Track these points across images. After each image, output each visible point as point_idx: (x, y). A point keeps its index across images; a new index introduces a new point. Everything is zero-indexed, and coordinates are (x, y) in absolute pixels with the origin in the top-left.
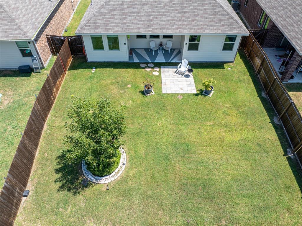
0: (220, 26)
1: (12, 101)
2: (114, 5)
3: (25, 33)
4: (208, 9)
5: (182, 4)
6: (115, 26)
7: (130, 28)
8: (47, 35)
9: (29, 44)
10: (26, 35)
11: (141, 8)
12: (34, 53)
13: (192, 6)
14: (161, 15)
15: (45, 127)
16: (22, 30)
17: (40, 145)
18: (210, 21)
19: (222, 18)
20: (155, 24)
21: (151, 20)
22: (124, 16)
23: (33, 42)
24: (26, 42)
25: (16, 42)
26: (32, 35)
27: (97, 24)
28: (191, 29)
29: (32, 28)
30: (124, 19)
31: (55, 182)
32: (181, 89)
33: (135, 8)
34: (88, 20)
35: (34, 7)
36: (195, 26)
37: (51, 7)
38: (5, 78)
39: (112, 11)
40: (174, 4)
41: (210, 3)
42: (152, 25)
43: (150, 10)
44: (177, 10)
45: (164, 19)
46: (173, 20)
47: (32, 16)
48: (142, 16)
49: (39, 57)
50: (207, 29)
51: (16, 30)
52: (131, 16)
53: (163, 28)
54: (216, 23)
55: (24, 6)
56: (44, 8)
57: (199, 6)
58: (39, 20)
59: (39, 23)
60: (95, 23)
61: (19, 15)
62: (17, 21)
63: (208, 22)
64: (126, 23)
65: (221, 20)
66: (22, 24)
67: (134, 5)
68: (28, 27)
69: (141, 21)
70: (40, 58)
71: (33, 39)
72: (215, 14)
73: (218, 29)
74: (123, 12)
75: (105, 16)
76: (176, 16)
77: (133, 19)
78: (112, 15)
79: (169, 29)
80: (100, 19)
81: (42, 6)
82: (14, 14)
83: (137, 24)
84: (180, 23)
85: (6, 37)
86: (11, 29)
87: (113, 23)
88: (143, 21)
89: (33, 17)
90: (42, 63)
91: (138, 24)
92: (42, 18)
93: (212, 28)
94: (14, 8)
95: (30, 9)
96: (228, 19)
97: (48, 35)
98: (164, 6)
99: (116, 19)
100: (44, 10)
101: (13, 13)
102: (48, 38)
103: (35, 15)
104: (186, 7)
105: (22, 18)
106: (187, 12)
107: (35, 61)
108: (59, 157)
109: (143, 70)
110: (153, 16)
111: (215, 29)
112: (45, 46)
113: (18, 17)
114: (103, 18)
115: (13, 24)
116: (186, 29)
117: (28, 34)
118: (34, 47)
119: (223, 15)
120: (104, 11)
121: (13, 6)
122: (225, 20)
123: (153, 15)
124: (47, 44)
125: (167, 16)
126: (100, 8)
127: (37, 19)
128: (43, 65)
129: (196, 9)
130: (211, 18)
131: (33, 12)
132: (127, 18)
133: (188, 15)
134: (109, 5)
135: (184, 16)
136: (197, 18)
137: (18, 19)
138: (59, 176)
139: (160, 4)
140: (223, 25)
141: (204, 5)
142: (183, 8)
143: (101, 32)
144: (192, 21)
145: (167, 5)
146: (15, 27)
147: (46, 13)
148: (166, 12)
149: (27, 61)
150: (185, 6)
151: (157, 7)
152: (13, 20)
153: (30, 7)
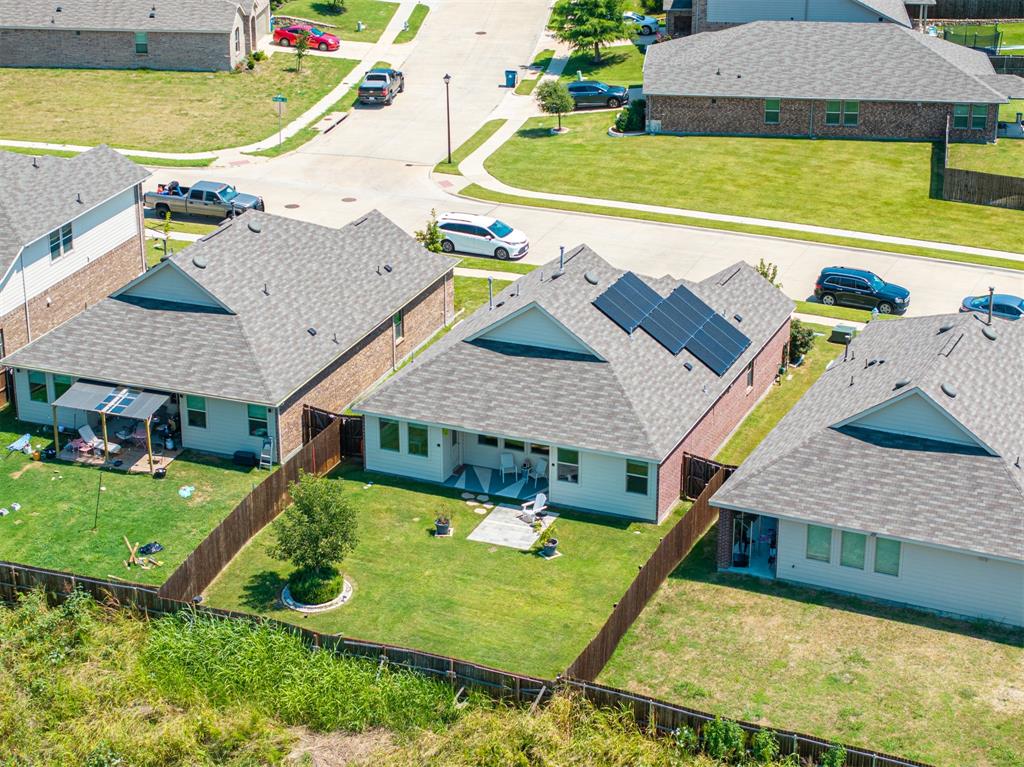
0: (611, 439)
1: (208, 499)
2: (436, 372)
3: (269, 394)
4: (602, 405)
5: (557, 389)
6: (423, 408)
7: (449, 416)
8: (305, 406)
9: (268, 414)
10: (270, 397)
11: (481, 386)
12: (271, 431)
13: (574, 394)
14: (512, 402)
15: (249, 543)
16: (266, 387)
17: (233, 560)
18: (596, 428)
19: (621, 424)
20: (494, 417)
21: (490, 409)
22: (446, 395)
23: (276, 409)
24: (265, 407)
25: (249, 405)
26: (279, 400)
27: (395, 400)
28: (555, 436)
29: (283, 388)
30: (445, 398)
31: (240, 597)
32: (506, 540)
33: (470, 384)
34: (381, 391)
35: (300, 351)
36: (565, 432)
37: (332, 354)
38: (205, 466)
39: (429, 381)
40: (543, 387)
41: (610, 395)
42: (488, 417)
43: (496, 391)
44: (544, 399)
45: (513, 410)
46: (532, 414)
47: (291, 366)
48: (477, 399)
49: (278, 440)
50: (584, 441)
51: (257, 386)
52: (458, 396)
53: (506, 426)
54: (606, 433)
55: (283, 348)
56: (317, 354)
57: (586, 397)
58: (299, 376)
59: (298, 380)
60: (392, 397)
61: (269, 363)
62: (263, 372)
63: (592, 428)
64: (446, 406)
65: (616, 429)
66: (270, 378)
67: (471, 378)
68: (278, 384)
69: (472, 407)
70: (278, 443)
71: (277, 406)
72: (610, 416)
73: (603, 444)
74: (448, 386)
75: (414, 389)
76: (537, 409)
77: (459, 402)
78: (426, 388)
79: (516, 430)
80: (401, 393)
81: (315, 352)
82: (263, 359)
83: (463, 412)
84: (540, 422)
85: (237, 395)
86: (250, 382)
87: (423, 402)
88: (477, 409)
89: (292, 369)
90: (278, 454)
91: (465, 412)
92: (308, 373)
93: (593, 439)
94: (264, 350)
95: (292, 353)
96: (632, 428)
97: (307, 406)
98: (524, 387)
99: (430, 398)
100: (316, 359)
101: (261, 357)
102: (305, 412)
103: (297, 365)
104: (562, 395)
105: (273, 367)
106: (561, 404)
107: (267, 446)
108: (255, 576)
109: (461, 503)
110: (496, 403)
111: (599, 443)
112: (295, 424)
113: (266, 365)
114: (408, 391)
115: (256, 375)
116: (546, 434)
117: (273, 396)
118: (274, 420)
119: (625, 420)
120: (415, 379)
121: (265, 346)
122: (624, 429)
123: (497, 400)
124: (300, 422)
125: (522, 407)
126: (409, 374)
127: (296, 374)
128: (279, 458)
129: (579, 401)
130: (599, 422)
131: (294, 360)
132: (449, 397)
133: (560, 409)
134: (427, 371)
135: (552, 412)
136: (574, 418)
137: (266, 369)
138: (247, 593)
139: (519, 383)
140: (618, 438)
141: (597, 397)
142: (557, 396)
143: (395, 414)
144: (564, 422)
145: (530, 388)
146: (257, 381)
147: (318, 365)
148: (523, 398)
149: (254, 443)
150: (561, 393)
151: (510, 387)
152: (257, 370)
153: (292, 350)
